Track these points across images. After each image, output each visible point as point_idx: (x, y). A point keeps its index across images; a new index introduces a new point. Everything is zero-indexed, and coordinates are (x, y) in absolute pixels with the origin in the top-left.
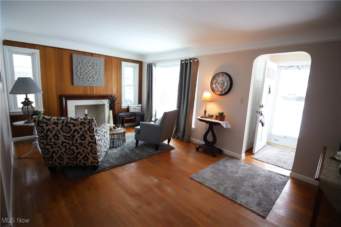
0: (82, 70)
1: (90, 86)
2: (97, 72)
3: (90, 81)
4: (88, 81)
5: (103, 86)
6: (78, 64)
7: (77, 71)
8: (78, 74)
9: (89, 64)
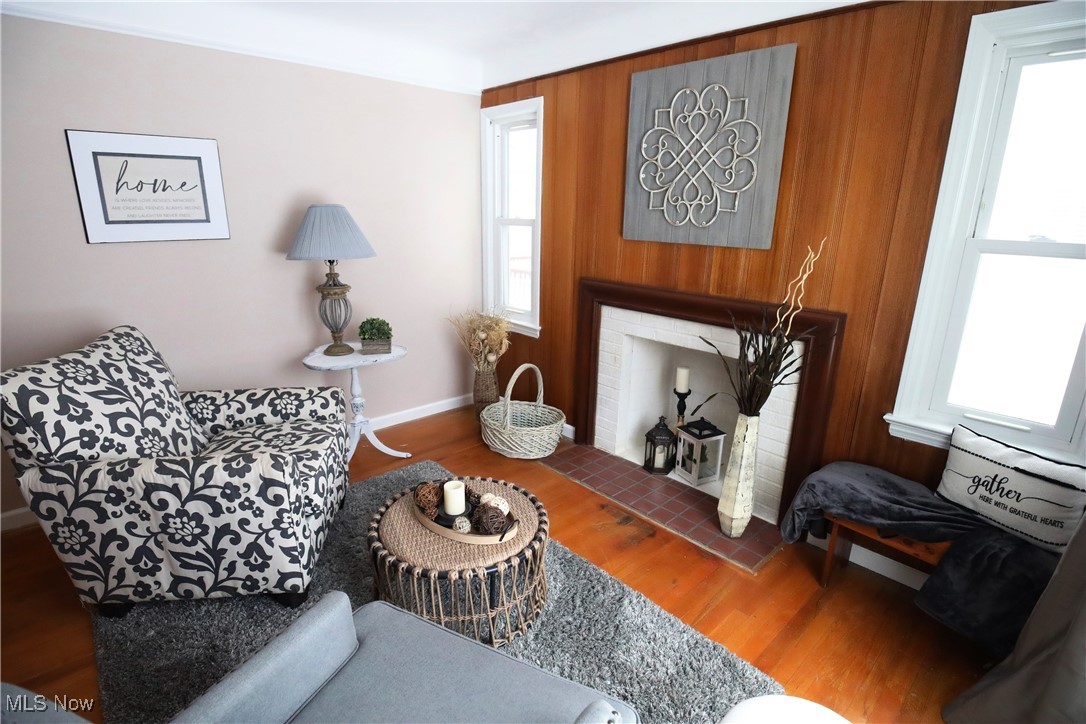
0: (659, 156)
1: (692, 241)
2: (736, 153)
3: (690, 215)
4: (681, 211)
5: (767, 245)
6: (650, 124)
7: (641, 161)
8: (642, 176)
9: (695, 112)
